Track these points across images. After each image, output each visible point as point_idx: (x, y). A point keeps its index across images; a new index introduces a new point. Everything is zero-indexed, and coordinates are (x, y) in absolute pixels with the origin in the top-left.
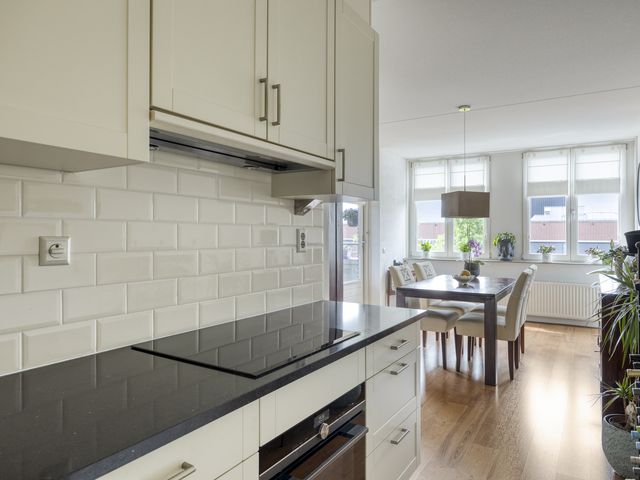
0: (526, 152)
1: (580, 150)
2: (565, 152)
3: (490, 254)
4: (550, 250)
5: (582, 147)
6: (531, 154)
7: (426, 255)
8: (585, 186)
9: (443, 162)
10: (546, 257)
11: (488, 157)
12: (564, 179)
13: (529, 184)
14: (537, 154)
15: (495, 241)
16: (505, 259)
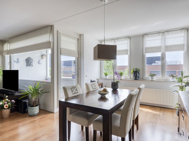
0: (144, 35)
1: (167, 33)
2: (160, 34)
3: (130, 77)
4: (154, 75)
5: (168, 31)
6: (147, 36)
7: (106, 77)
8: (169, 48)
9: (113, 41)
10: (152, 78)
11: (129, 37)
12: (160, 45)
13: (145, 48)
14: (149, 35)
15: (132, 72)
16: (136, 79)
